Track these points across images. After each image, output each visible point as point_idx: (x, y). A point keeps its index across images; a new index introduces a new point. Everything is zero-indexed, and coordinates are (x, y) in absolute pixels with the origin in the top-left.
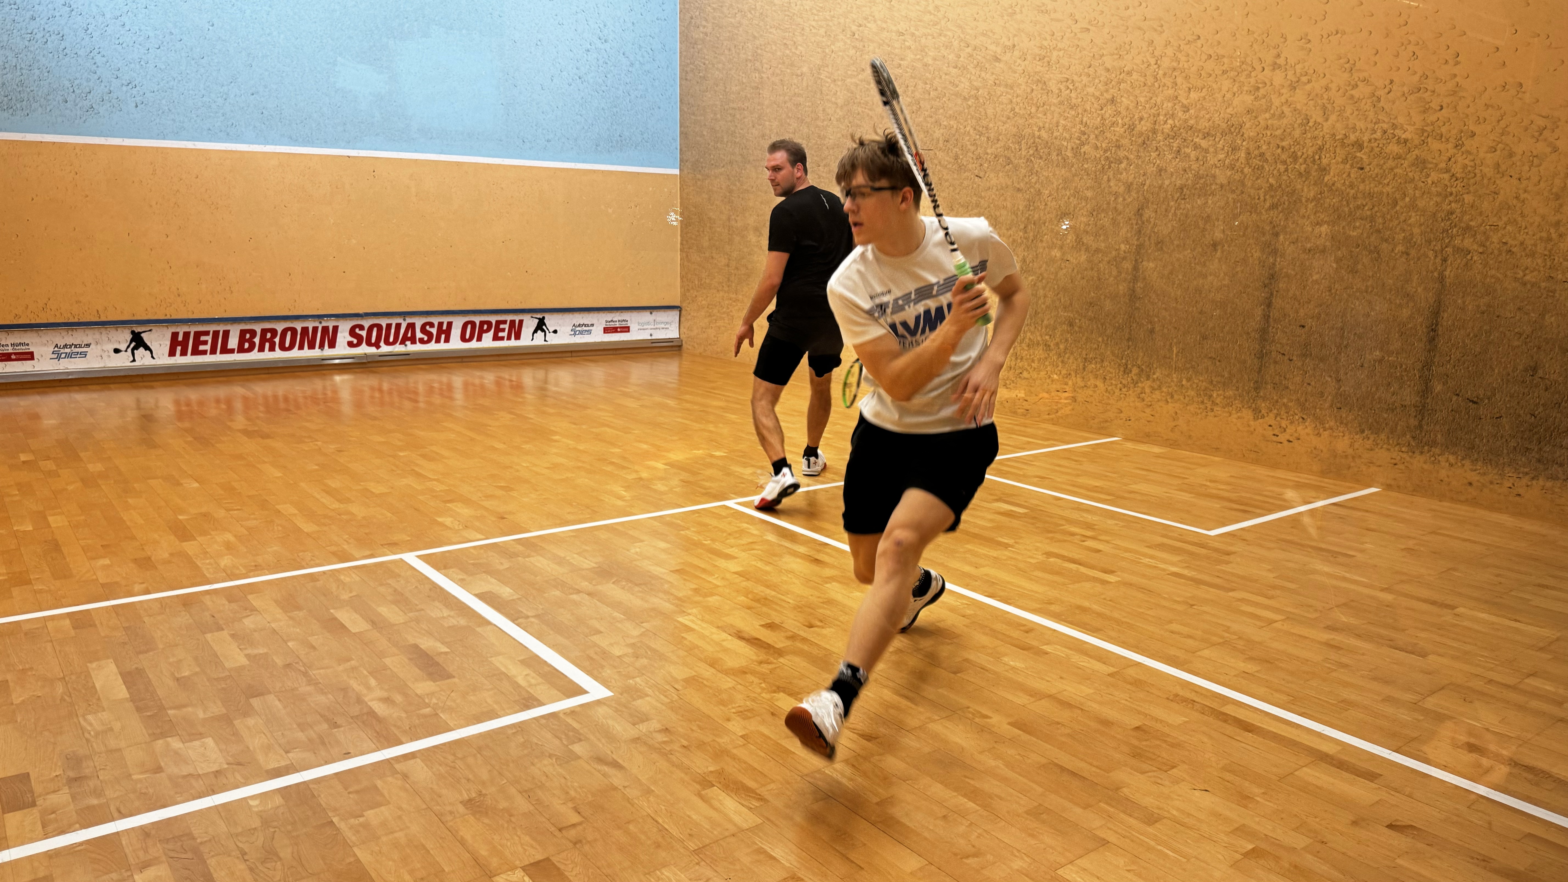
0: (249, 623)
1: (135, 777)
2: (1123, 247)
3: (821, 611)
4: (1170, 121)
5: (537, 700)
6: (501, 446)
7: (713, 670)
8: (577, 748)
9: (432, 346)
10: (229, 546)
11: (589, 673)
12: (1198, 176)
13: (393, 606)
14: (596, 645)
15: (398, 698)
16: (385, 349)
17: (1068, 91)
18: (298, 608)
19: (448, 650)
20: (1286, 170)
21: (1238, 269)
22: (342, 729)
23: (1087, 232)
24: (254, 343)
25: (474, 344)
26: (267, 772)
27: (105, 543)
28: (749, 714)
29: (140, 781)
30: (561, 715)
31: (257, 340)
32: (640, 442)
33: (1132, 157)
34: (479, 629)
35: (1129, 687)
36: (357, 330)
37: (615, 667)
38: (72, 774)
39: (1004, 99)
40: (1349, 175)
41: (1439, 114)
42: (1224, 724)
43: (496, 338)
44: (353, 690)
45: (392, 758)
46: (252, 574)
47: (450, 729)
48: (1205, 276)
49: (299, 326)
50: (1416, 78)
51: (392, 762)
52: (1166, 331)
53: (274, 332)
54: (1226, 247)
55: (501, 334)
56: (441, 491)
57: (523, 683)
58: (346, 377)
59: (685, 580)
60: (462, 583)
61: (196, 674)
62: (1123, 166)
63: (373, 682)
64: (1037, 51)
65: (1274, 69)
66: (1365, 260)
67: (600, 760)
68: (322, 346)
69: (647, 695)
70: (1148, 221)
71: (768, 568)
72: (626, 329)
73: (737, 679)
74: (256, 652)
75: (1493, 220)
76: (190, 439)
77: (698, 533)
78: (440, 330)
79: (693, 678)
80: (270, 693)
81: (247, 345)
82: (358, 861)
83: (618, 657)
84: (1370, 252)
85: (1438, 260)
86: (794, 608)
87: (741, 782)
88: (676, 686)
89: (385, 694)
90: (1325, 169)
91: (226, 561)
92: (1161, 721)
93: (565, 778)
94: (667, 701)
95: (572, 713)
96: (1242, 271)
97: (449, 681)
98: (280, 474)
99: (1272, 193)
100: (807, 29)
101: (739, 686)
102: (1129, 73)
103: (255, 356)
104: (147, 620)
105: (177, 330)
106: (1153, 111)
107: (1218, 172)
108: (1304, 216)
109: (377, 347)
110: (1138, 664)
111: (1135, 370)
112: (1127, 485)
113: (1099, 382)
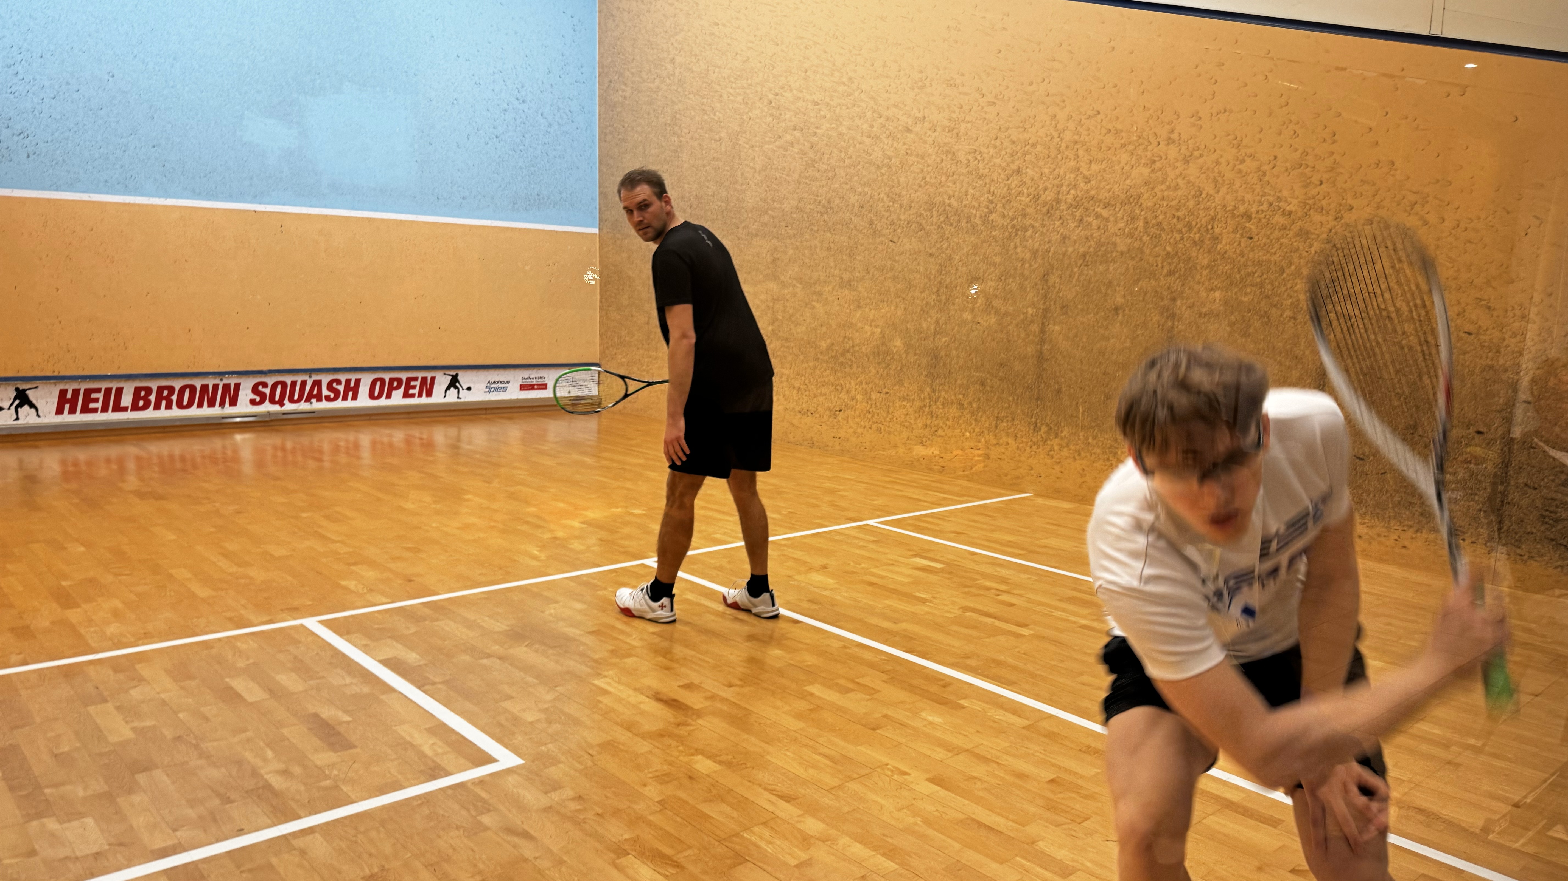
0: (136, 694)
2: (1030, 311)
5: (443, 769)
6: (410, 506)
7: (629, 734)
8: (486, 819)
9: (339, 404)
10: (116, 614)
11: (499, 740)
13: (293, 674)
14: (506, 711)
15: (297, 770)
16: (289, 406)
17: (976, 162)
18: (191, 677)
19: (351, 719)
20: (1182, 239)
21: (1139, 332)
22: (236, 804)
23: (996, 296)
24: (150, 401)
25: (383, 402)
26: (152, 852)
28: (666, 779)
29: (11, 866)
30: (469, 785)
31: (153, 398)
32: (557, 500)
33: (1037, 225)
34: (383, 697)
35: (1043, 739)
36: (260, 388)
37: (526, 734)
39: (916, 168)
40: (1239, 244)
41: (1320, 190)
43: (406, 395)
44: (249, 763)
45: (290, 834)
46: (141, 642)
47: (353, 802)
48: (1108, 339)
49: (198, 383)
50: (1297, 155)
51: (289, 838)
52: (1072, 390)
53: (171, 389)
54: (1127, 311)
55: (411, 391)
56: (344, 553)
57: (429, 752)
58: (248, 436)
59: (601, 641)
60: (365, 649)
61: (77, 749)
62: (1029, 233)
63: (270, 754)
64: (947, 123)
65: (1168, 144)
66: (1257, 324)
67: (510, 830)
68: (222, 404)
69: (560, 762)
70: (1054, 286)
72: (543, 386)
73: (654, 743)
74: (143, 724)
76: (76, 501)
78: (347, 388)
79: (608, 743)
80: (157, 767)
81: (141, 403)
83: (530, 723)
84: (1262, 316)
86: (711, 669)
87: (657, 849)
88: (591, 752)
89: (281, 766)
90: (1217, 238)
91: (113, 629)
92: (1075, 774)
93: (473, 850)
94: (580, 767)
95: (481, 782)
96: (1143, 334)
97: (351, 751)
98: (174, 537)
99: (1169, 260)
100: (725, 96)
101: (657, 750)
102: (1034, 146)
103: (150, 414)
104: (23, 692)
105: (66, 387)
106: (1056, 182)
107: (1118, 240)
108: (1199, 283)
109: (282, 404)
110: (1051, 716)
111: (1045, 428)
112: (1037, 539)
113: (1011, 440)
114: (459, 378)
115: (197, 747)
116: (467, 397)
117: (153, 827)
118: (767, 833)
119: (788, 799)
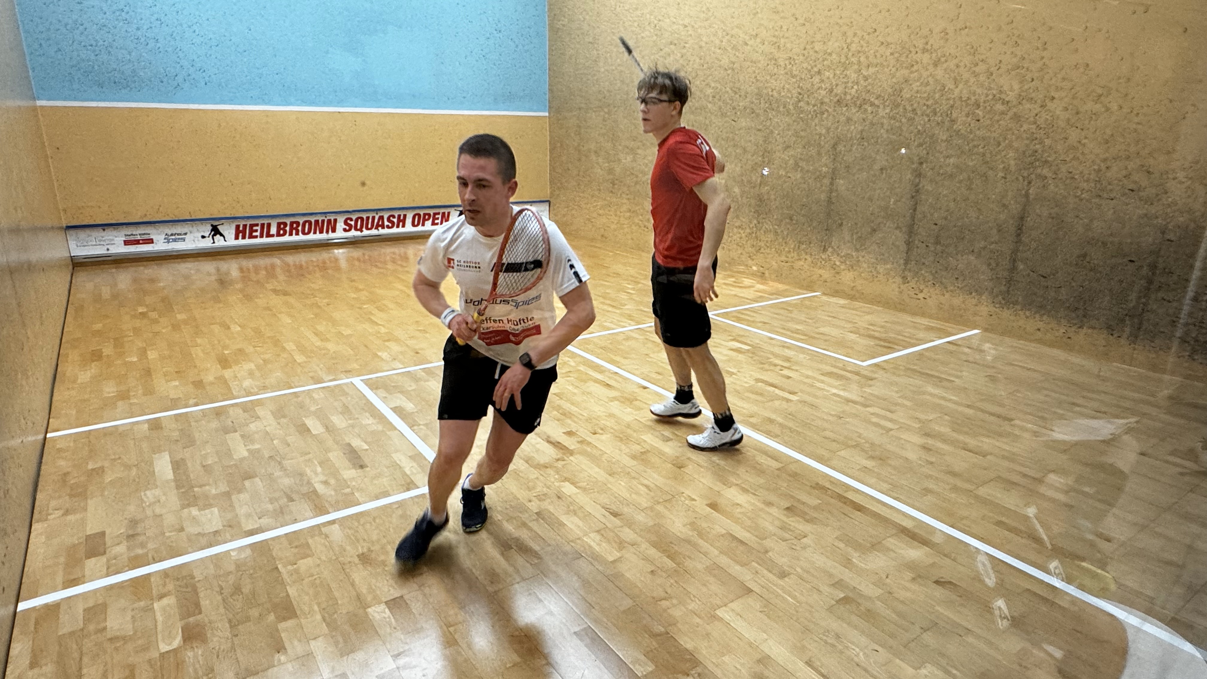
0: (252, 427)
1: (167, 534)
2: (824, 169)
3: (603, 422)
4: (856, 87)
5: (416, 484)
9: (395, 230)
10: (250, 373)
12: (872, 124)
13: (341, 416)
15: (332, 481)
16: (366, 232)
17: (791, 66)
18: (284, 416)
19: (367, 447)
20: (929, 121)
21: (896, 185)
22: (295, 502)
23: (802, 159)
24: (286, 230)
25: (420, 228)
26: (245, 532)
27: (178, 370)
28: (543, 497)
29: (169, 537)
31: (288, 229)
33: (830, 110)
34: (388, 432)
35: (788, 478)
36: (349, 221)
38: (131, 532)
39: (750, 70)
40: (970, 125)
41: (1031, 84)
42: (845, 506)
44: (307, 475)
45: (320, 524)
46: (259, 392)
47: (359, 504)
48: (875, 190)
49: (313, 219)
50: (1017, 59)
53: (298, 223)
54: (889, 171)
55: (436, 221)
56: (383, 333)
57: (409, 471)
58: (341, 251)
60: (385, 400)
61: (215, 463)
62: (825, 116)
63: (319, 469)
64: (772, 39)
65: (923, 53)
66: (978, 182)
68: (327, 232)
70: (840, 153)
71: (576, 391)
73: (541, 472)
74: (254, 447)
75: (1063, 157)
76: (241, 296)
78: (399, 220)
80: (256, 476)
81: (282, 232)
82: (288, 595)
84: (982, 176)
85: (1025, 183)
86: (587, 420)
87: (530, 545)
89: (324, 478)
90: (954, 121)
92: (805, 503)
96: (899, 187)
97: (364, 469)
98: (290, 321)
99: (919, 136)
101: (541, 478)
103: (287, 238)
104: (192, 424)
105: (239, 224)
106: (845, 80)
108: (939, 152)
109: (362, 231)
110: (798, 461)
111: (830, 250)
112: (817, 328)
113: (808, 257)
115: (280, 463)
117: (248, 516)
118: (598, 537)
119: (615, 515)
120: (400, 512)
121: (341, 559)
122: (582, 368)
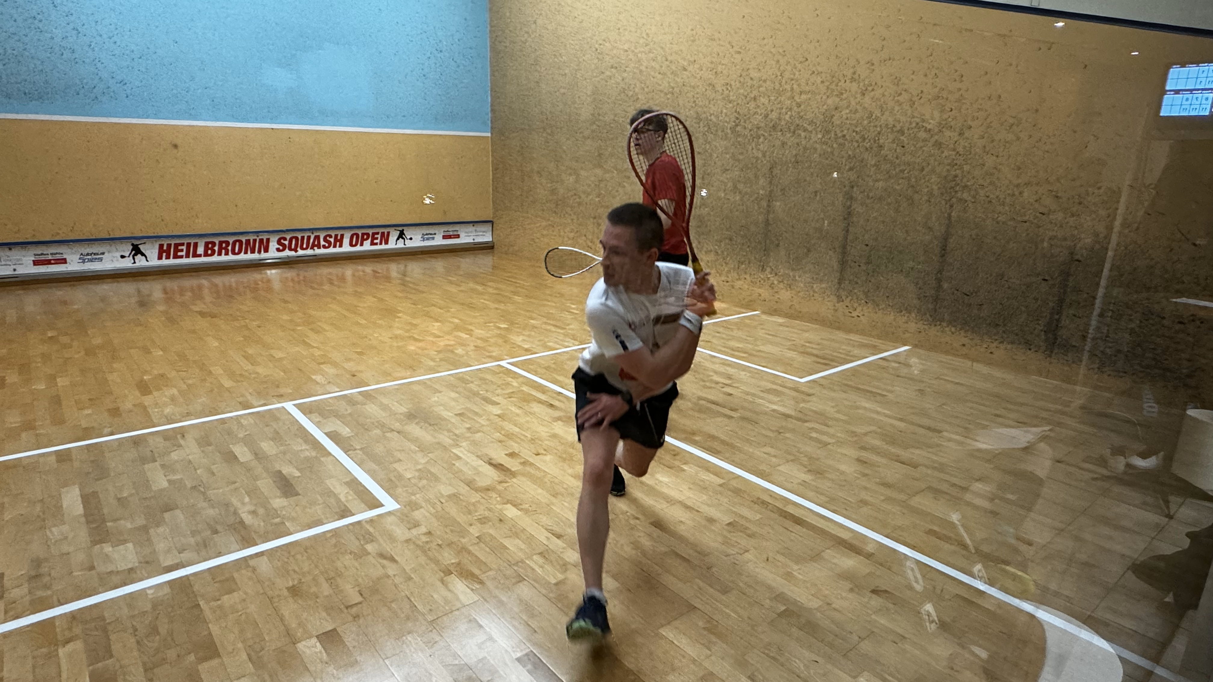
0: (174, 456)
1: (75, 574)
2: (761, 191)
3: (546, 442)
4: (789, 113)
5: (350, 511)
6: (363, 322)
7: (468, 488)
8: (369, 547)
9: (331, 250)
10: (173, 399)
11: (387, 491)
12: (805, 149)
13: (272, 443)
14: (395, 470)
15: (261, 511)
16: (301, 252)
17: (728, 91)
18: (209, 444)
19: (299, 474)
20: (858, 146)
21: (829, 208)
22: (219, 534)
23: (740, 182)
24: (215, 250)
25: (358, 248)
26: (163, 568)
27: (91, 397)
28: (484, 520)
29: (78, 576)
30: (364, 522)
31: (216, 248)
32: (453, 317)
33: (766, 134)
34: (322, 459)
35: (730, 493)
36: (282, 241)
37: (405, 487)
38: (33, 573)
39: (690, 95)
40: (896, 151)
41: (950, 114)
42: (784, 520)
43: (372, 244)
44: (233, 505)
45: (248, 556)
46: (183, 419)
47: (290, 534)
48: (809, 212)
49: (244, 239)
50: (937, 90)
51: (248, 559)
52: (787, 245)
53: (227, 243)
54: (822, 194)
55: (375, 241)
56: (318, 356)
57: (343, 499)
58: (274, 271)
59: (462, 420)
60: (317, 424)
61: (132, 495)
62: (761, 140)
63: (247, 499)
64: (709, 65)
65: (851, 82)
66: (905, 205)
67: (382, 556)
68: (259, 252)
69: (421, 507)
70: (776, 176)
72: (458, 236)
73: (482, 495)
74: (175, 477)
75: (981, 182)
76: (163, 319)
77: (479, 386)
78: (336, 240)
79: (454, 495)
80: (177, 508)
81: (209, 252)
82: (210, 634)
83: (409, 479)
84: (908, 199)
85: (948, 206)
86: (530, 441)
87: (471, 571)
88: (442, 501)
89: (252, 508)
90: (881, 146)
92: (746, 518)
93: (357, 569)
94: (433, 511)
95: (371, 521)
96: (832, 209)
97: (295, 498)
98: (216, 344)
99: (850, 160)
100: (568, 46)
101: (482, 500)
102: (765, 81)
103: (215, 258)
104: (107, 455)
105: (163, 243)
106: (779, 106)
107: (818, 146)
108: (868, 176)
109: (296, 251)
110: (739, 477)
111: (768, 270)
112: (757, 346)
113: (747, 277)
114: (405, 232)
115: (204, 494)
116: (409, 244)
117: (169, 551)
118: (540, 560)
119: (559, 537)
120: (334, 541)
121: (270, 593)
122: (525, 388)
